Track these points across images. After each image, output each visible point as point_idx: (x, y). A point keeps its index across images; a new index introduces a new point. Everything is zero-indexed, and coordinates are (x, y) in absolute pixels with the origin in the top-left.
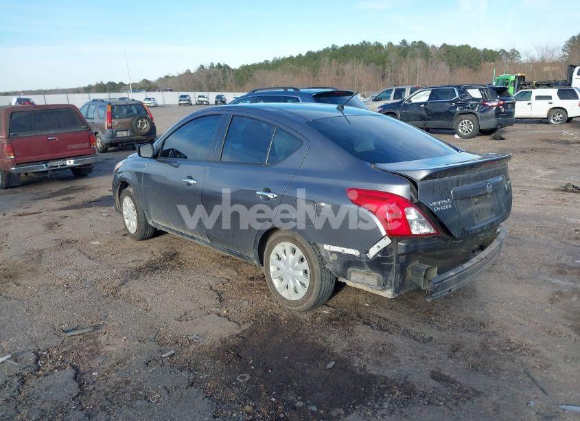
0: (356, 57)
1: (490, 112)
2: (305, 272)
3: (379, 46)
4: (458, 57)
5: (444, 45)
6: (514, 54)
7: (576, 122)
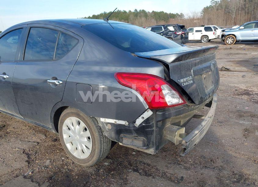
0: (116, 17)
1: (178, 37)
2: (89, 138)
3: (125, 12)
4: (159, 17)
5: (153, 11)
6: (181, 15)
7: (212, 42)
